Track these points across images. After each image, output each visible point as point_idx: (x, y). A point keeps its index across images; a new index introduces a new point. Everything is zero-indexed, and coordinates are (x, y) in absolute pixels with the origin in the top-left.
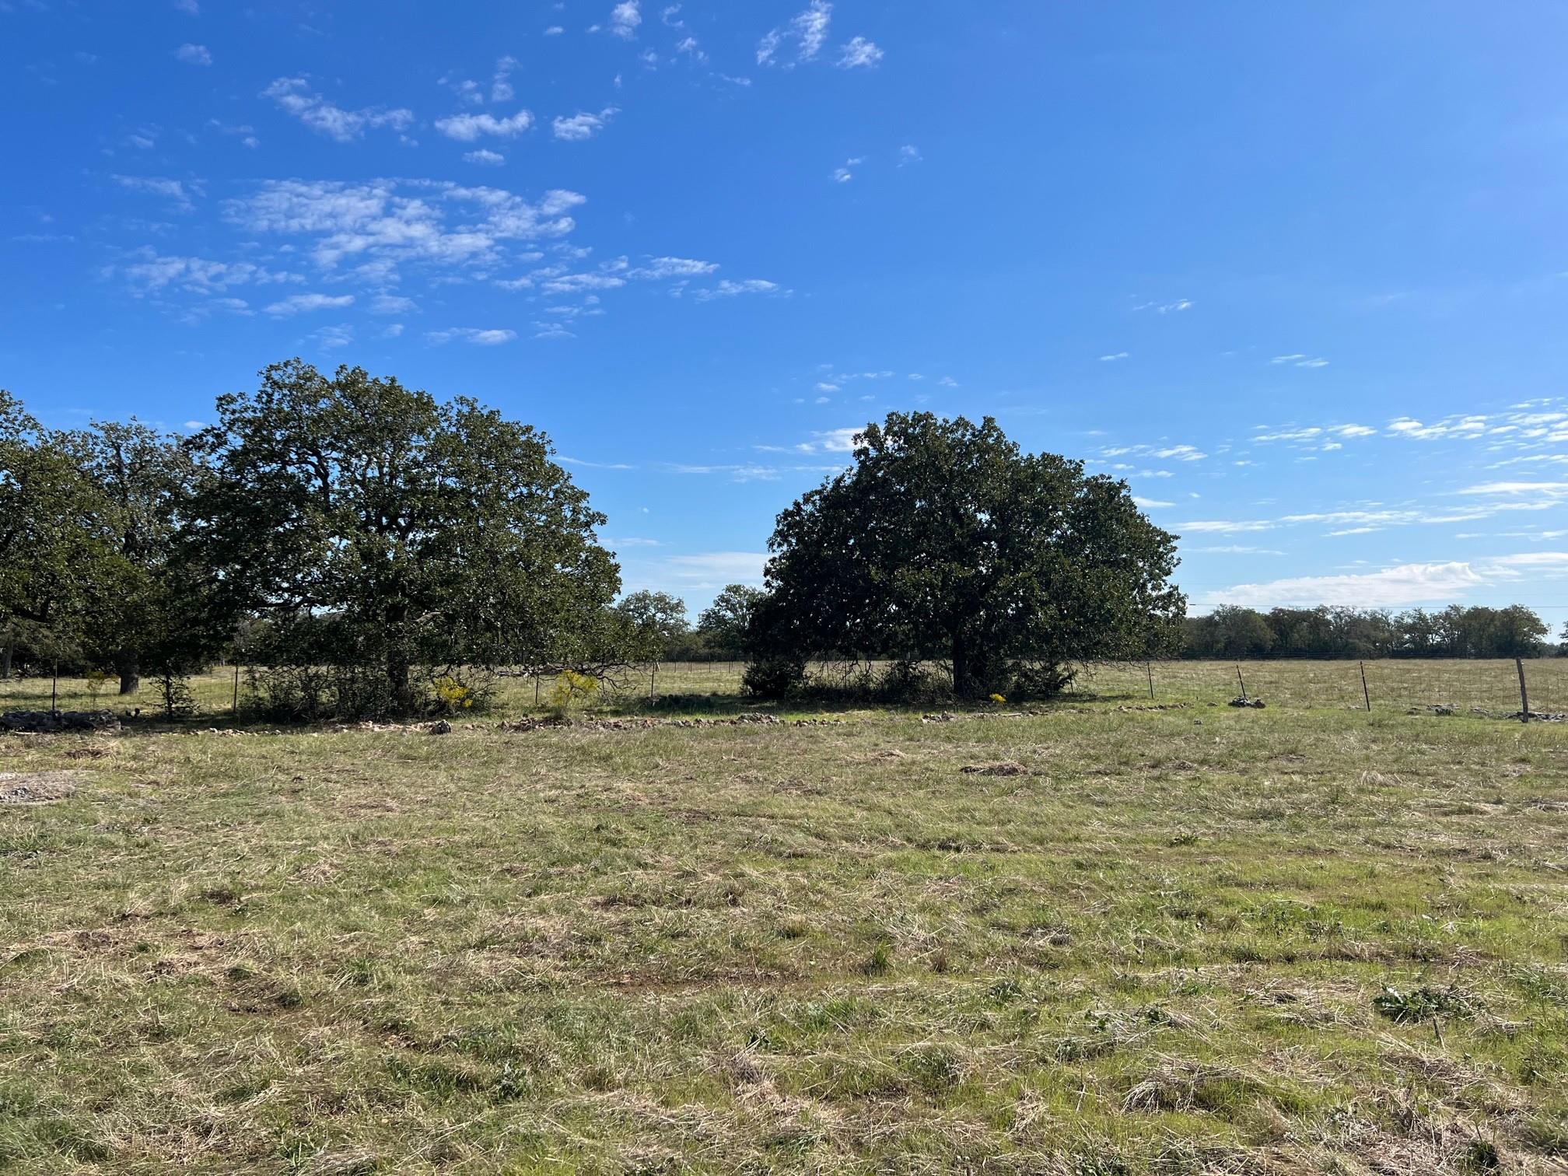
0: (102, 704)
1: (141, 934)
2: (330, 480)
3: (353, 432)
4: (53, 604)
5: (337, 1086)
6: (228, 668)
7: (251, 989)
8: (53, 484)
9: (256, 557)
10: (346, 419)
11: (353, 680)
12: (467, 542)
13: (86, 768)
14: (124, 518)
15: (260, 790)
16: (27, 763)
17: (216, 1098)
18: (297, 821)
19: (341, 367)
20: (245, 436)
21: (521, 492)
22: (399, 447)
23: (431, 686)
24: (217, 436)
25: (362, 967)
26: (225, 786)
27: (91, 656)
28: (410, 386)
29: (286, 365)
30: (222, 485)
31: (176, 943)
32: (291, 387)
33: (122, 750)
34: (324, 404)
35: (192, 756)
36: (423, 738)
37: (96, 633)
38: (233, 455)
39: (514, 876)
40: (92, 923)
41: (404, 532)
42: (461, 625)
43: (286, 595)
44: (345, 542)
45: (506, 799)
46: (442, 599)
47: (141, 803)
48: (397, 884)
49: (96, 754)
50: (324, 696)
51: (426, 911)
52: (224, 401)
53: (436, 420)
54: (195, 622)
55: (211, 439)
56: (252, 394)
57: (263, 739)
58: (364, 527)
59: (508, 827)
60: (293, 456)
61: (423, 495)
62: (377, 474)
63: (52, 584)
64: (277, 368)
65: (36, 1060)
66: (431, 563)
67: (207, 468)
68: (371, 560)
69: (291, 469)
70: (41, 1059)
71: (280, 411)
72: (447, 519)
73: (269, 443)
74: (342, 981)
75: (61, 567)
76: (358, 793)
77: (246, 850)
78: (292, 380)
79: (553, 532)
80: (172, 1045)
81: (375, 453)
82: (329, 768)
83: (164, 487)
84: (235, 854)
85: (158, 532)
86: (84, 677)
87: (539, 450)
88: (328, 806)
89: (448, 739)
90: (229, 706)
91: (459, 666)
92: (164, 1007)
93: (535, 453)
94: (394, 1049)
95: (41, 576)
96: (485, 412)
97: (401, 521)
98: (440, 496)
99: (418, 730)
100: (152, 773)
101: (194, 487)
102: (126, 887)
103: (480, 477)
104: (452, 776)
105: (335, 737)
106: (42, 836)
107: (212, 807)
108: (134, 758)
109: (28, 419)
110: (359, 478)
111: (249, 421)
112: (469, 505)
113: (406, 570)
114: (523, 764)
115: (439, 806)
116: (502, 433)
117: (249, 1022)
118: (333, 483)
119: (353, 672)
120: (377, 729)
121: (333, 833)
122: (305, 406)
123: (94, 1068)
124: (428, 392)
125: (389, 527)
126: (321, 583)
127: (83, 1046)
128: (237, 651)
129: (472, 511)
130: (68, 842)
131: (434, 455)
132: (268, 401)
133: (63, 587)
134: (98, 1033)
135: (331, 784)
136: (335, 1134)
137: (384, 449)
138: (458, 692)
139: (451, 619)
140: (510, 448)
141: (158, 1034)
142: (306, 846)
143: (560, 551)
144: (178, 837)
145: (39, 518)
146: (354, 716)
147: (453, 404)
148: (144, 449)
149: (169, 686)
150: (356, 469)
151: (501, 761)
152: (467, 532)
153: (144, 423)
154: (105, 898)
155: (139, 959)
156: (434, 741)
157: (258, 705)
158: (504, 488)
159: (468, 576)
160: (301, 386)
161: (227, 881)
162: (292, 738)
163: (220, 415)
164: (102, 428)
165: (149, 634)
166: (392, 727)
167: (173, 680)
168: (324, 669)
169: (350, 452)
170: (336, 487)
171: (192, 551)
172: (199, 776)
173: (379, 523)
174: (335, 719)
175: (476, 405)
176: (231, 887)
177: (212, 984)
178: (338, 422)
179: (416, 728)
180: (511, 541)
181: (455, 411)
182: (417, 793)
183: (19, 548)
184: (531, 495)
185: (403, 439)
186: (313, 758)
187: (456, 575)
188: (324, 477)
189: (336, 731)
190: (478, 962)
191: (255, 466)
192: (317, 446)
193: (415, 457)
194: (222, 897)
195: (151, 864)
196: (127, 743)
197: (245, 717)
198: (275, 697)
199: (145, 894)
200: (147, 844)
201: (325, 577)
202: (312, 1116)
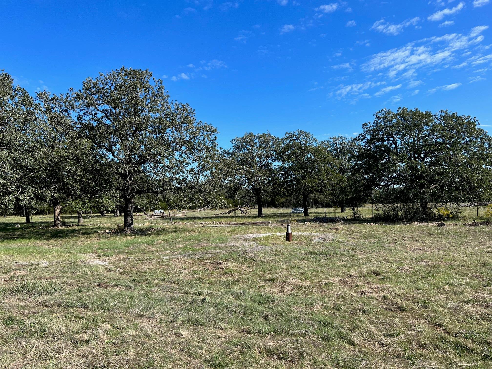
0: (337, 215)
1: (356, 282)
2: (397, 145)
3: (404, 128)
4: (323, 188)
5: (422, 340)
6: (370, 205)
7: (389, 303)
8: (321, 156)
9: (376, 171)
10: (402, 125)
11: (409, 208)
12: (447, 160)
13: (335, 233)
14: (339, 163)
15: (383, 242)
16: (321, 231)
17: (384, 334)
18: (396, 253)
19: (399, 108)
20: (371, 135)
21: (467, 140)
22: (420, 131)
23: (436, 210)
24: (363, 136)
25: (425, 303)
26: (373, 240)
27: (333, 202)
28: (423, 110)
29: (382, 111)
30: (365, 150)
31: (366, 286)
32: (384, 117)
33: (344, 228)
34: (394, 121)
35: (363, 231)
36: (435, 228)
37: (334, 196)
38: (368, 141)
39: (478, 278)
40: (342, 277)
41: (423, 159)
42: (446, 189)
43: (386, 182)
44: (403, 164)
45: (470, 250)
46: (438, 180)
47: (351, 244)
48: (433, 276)
49: (337, 229)
50: (400, 213)
51: (445, 287)
52: (364, 125)
53: (433, 120)
54: (360, 191)
55: (361, 137)
56: (372, 122)
57: (382, 226)
58: (409, 159)
59: (472, 261)
60: (386, 139)
61: (429, 146)
62: (412, 141)
63: (322, 183)
64: (379, 112)
65: (333, 313)
66: (433, 168)
67: (361, 146)
68: (413, 169)
69: (385, 143)
70: (335, 313)
71: (381, 125)
72: (438, 153)
73: (378, 136)
74: (419, 306)
75: (325, 178)
76: (414, 245)
77: (382, 260)
78: (384, 115)
79: (481, 153)
80: (369, 316)
81: (412, 134)
82: (404, 236)
83: (349, 153)
84: (379, 261)
85: (348, 166)
86: (331, 208)
87: (474, 124)
88: (406, 248)
89: (445, 228)
90: (371, 216)
91: (446, 203)
92: (366, 304)
93: (472, 125)
94: (439, 332)
95: (320, 181)
96: (451, 114)
97: (422, 155)
98: (435, 145)
99: (433, 225)
100: (353, 235)
101: (357, 152)
102: (350, 267)
103: (450, 137)
104: (448, 241)
105: (405, 226)
106: (327, 251)
107: (370, 246)
108: (347, 231)
109: (314, 139)
110: (407, 143)
111: (372, 130)
112: (446, 147)
113: (425, 171)
114: (475, 238)
115: (444, 251)
116: (458, 120)
117: (390, 314)
118: (399, 146)
119: (409, 205)
120: (418, 224)
121: (409, 257)
122: (388, 123)
123: (349, 318)
124: (429, 111)
125: (418, 158)
126: (396, 177)
127: (345, 311)
128: (373, 200)
129: (448, 149)
130: (334, 253)
131: (432, 132)
132: (377, 123)
133: (325, 183)
134: (348, 308)
135: (405, 241)
136: (424, 356)
137: (415, 132)
138: (447, 212)
139: (442, 187)
140: (461, 125)
141: (364, 312)
142: (400, 261)
143: (484, 160)
144: (362, 254)
145: (319, 165)
146: (410, 220)
147: (438, 113)
148: (343, 143)
149: (354, 210)
150: (406, 140)
151: (467, 237)
152: (446, 157)
153: (342, 135)
154: (345, 270)
155: (356, 289)
156: (440, 229)
157: (380, 216)
158: (459, 140)
159: (448, 172)
160: (387, 116)
161: (378, 269)
162: (391, 226)
163: (363, 130)
164: (332, 139)
165: (348, 195)
166: (424, 224)
167: (355, 209)
168: (399, 205)
169: (404, 135)
170: (400, 147)
171: (358, 171)
172: (366, 237)
173: (414, 157)
174: (404, 221)
175: (447, 112)
176: (379, 271)
177: (377, 299)
178: (399, 126)
179: (432, 224)
180: (464, 159)
181: (439, 115)
182: (435, 246)
183: (314, 174)
184: (471, 141)
185: (421, 128)
186: (399, 233)
187: (443, 172)
188: (396, 144)
189: (405, 224)
190: (469, 308)
191: (374, 144)
192: (393, 135)
193: (426, 133)
194: (377, 274)
195: (356, 261)
196: (345, 226)
197: (376, 220)
198: (385, 214)
199: (355, 270)
200: (354, 256)
201: (398, 175)
202: (415, 348)
